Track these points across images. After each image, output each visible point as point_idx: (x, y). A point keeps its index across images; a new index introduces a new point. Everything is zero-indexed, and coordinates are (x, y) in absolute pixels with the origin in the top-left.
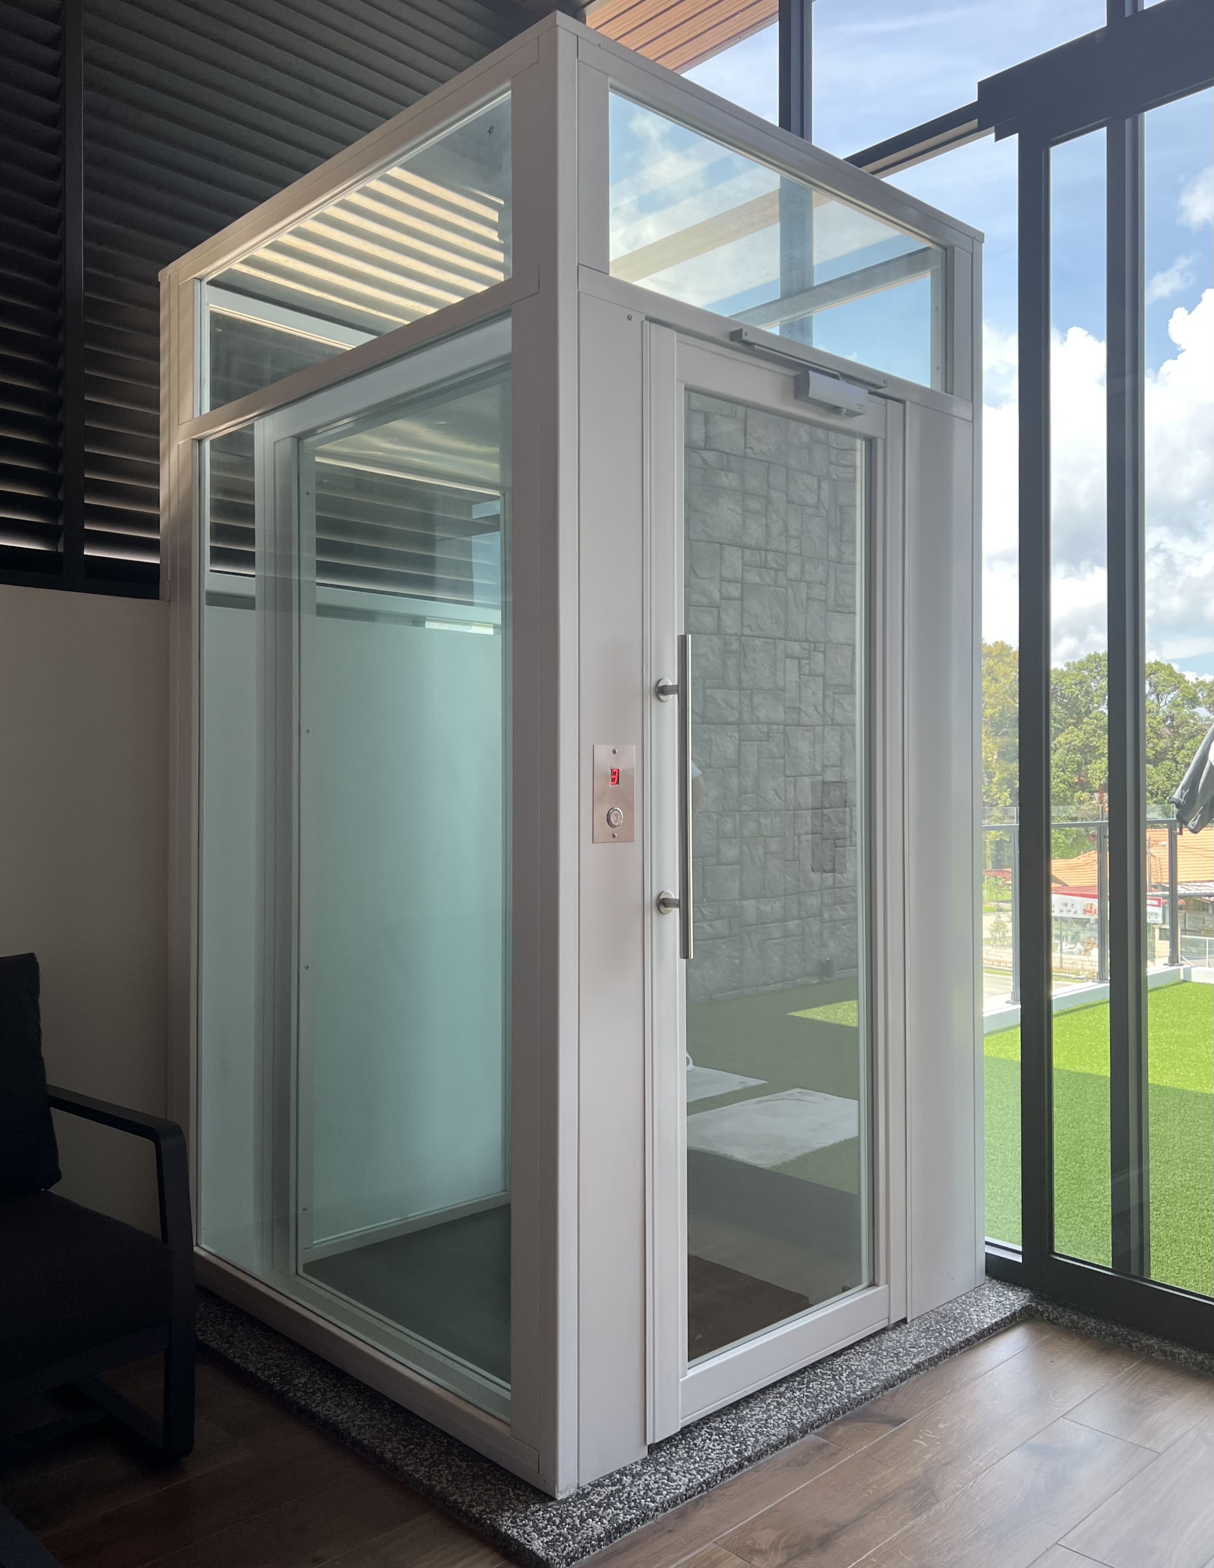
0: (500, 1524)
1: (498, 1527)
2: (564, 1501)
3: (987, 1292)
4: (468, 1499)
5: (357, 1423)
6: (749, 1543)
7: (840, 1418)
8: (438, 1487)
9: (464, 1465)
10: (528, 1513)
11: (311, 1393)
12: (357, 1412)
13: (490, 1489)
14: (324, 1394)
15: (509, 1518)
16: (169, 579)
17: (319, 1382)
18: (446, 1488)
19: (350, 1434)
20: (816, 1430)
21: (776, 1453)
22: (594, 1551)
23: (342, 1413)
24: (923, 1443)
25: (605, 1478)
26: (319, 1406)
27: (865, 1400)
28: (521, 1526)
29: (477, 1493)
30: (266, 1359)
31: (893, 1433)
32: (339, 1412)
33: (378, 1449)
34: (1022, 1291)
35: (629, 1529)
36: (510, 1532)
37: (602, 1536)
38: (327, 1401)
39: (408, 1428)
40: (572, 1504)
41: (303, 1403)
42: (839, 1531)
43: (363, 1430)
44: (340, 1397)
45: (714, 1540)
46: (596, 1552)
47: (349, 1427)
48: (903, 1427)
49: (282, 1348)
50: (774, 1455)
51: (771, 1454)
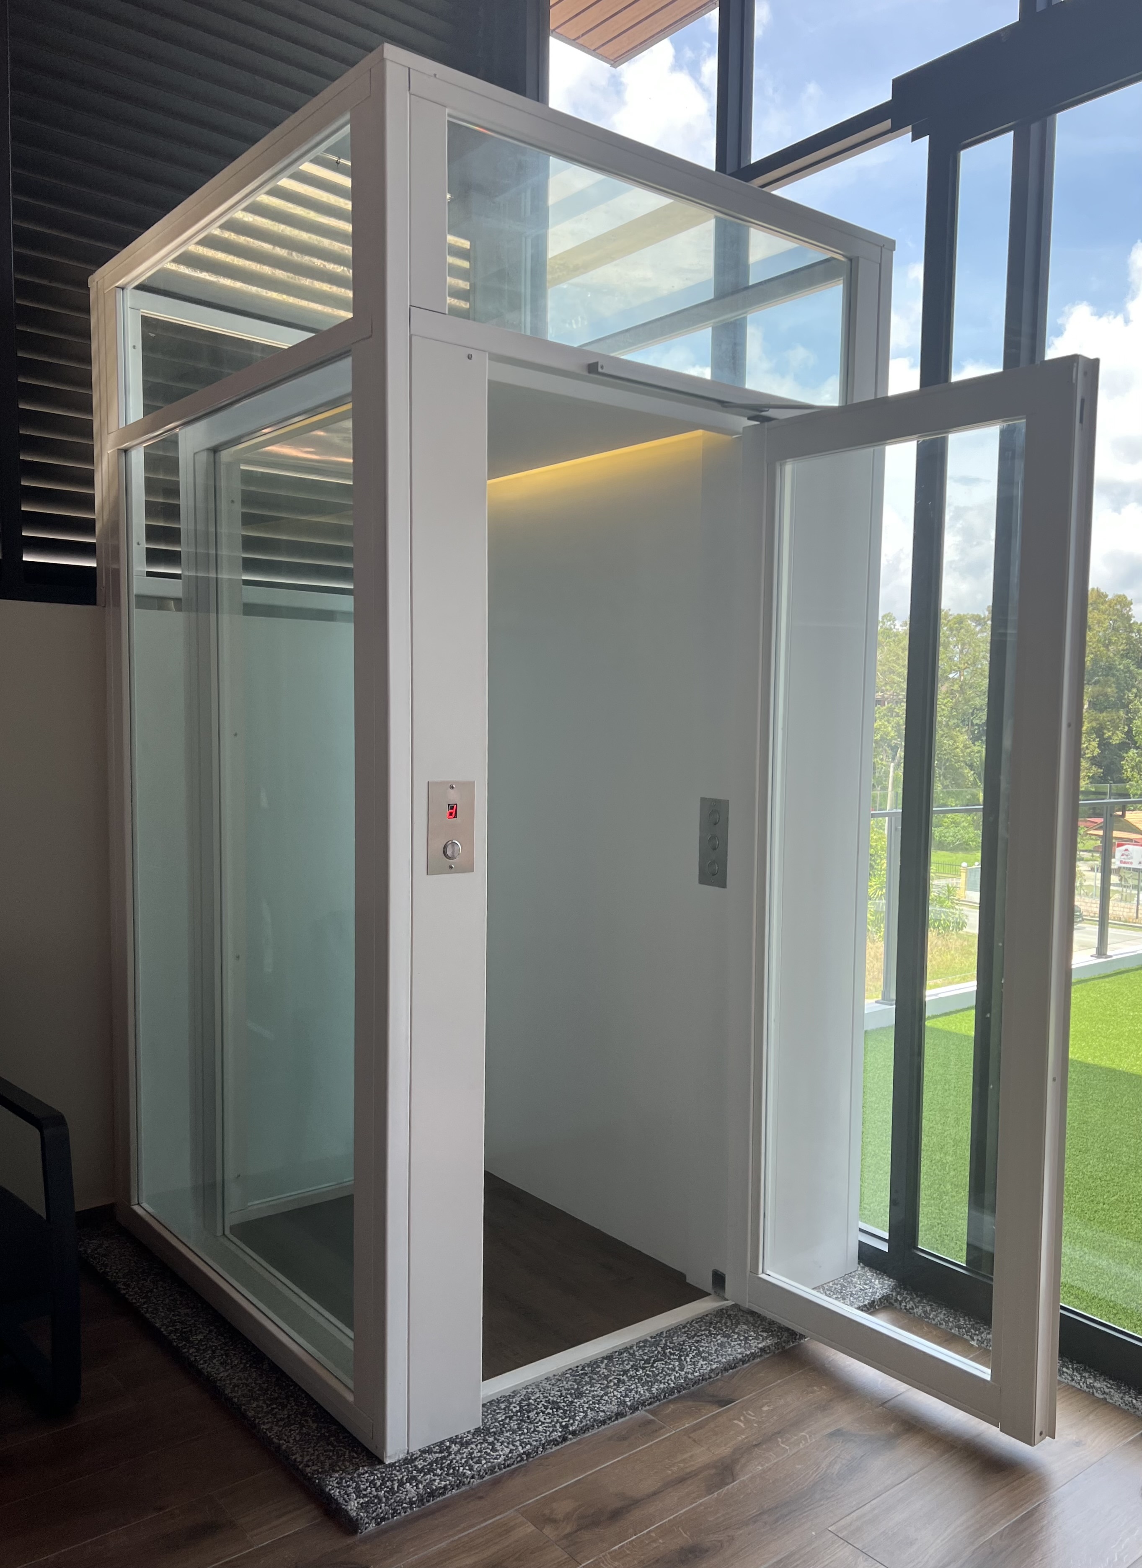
0: (326, 1484)
1: (324, 1487)
2: (392, 1465)
3: (855, 1280)
4: (306, 1459)
5: (235, 1381)
6: (547, 1512)
7: (674, 1396)
8: (285, 1446)
9: (314, 1426)
10: (355, 1475)
11: (203, 1350)
12: (238, 1370)
13: (330, 1451)
14: (214, 1352)
15: (337, 1478)
16: (104, 585)
17: (214, 1340)
18: (292, 1447)
19: (224, 1391)
20: (648, 1407)
21: (603, 1427)
22: (405, 1512)
23: (223, 1371)
24: (742, 1425)
25: (435, 1445)
26: (205, 1363)
27: (703, 1380)
28: (345, 1487)
29: (317, 1453)
30: (174, 1316)
31: (718, 1413)
32: (222, 1369)
33: (243, 1407)
34: (888, 1280)
35: (443, 1494)
36: (333, 1491)
37: (414, 1499)
38: (215, 1358)
39: (277, 1388)
40: (398, 1468)
41: (193, 1359)
42: (633, 1504)
43: (236, 1389)
44: (227, 1355)
45: (516, 1508)
46: (407, 1513)
47: (225, 1385)
48: (729, 1408)
49: (192, 1305)
50: (600, 1429)
51: (598, 1428)
